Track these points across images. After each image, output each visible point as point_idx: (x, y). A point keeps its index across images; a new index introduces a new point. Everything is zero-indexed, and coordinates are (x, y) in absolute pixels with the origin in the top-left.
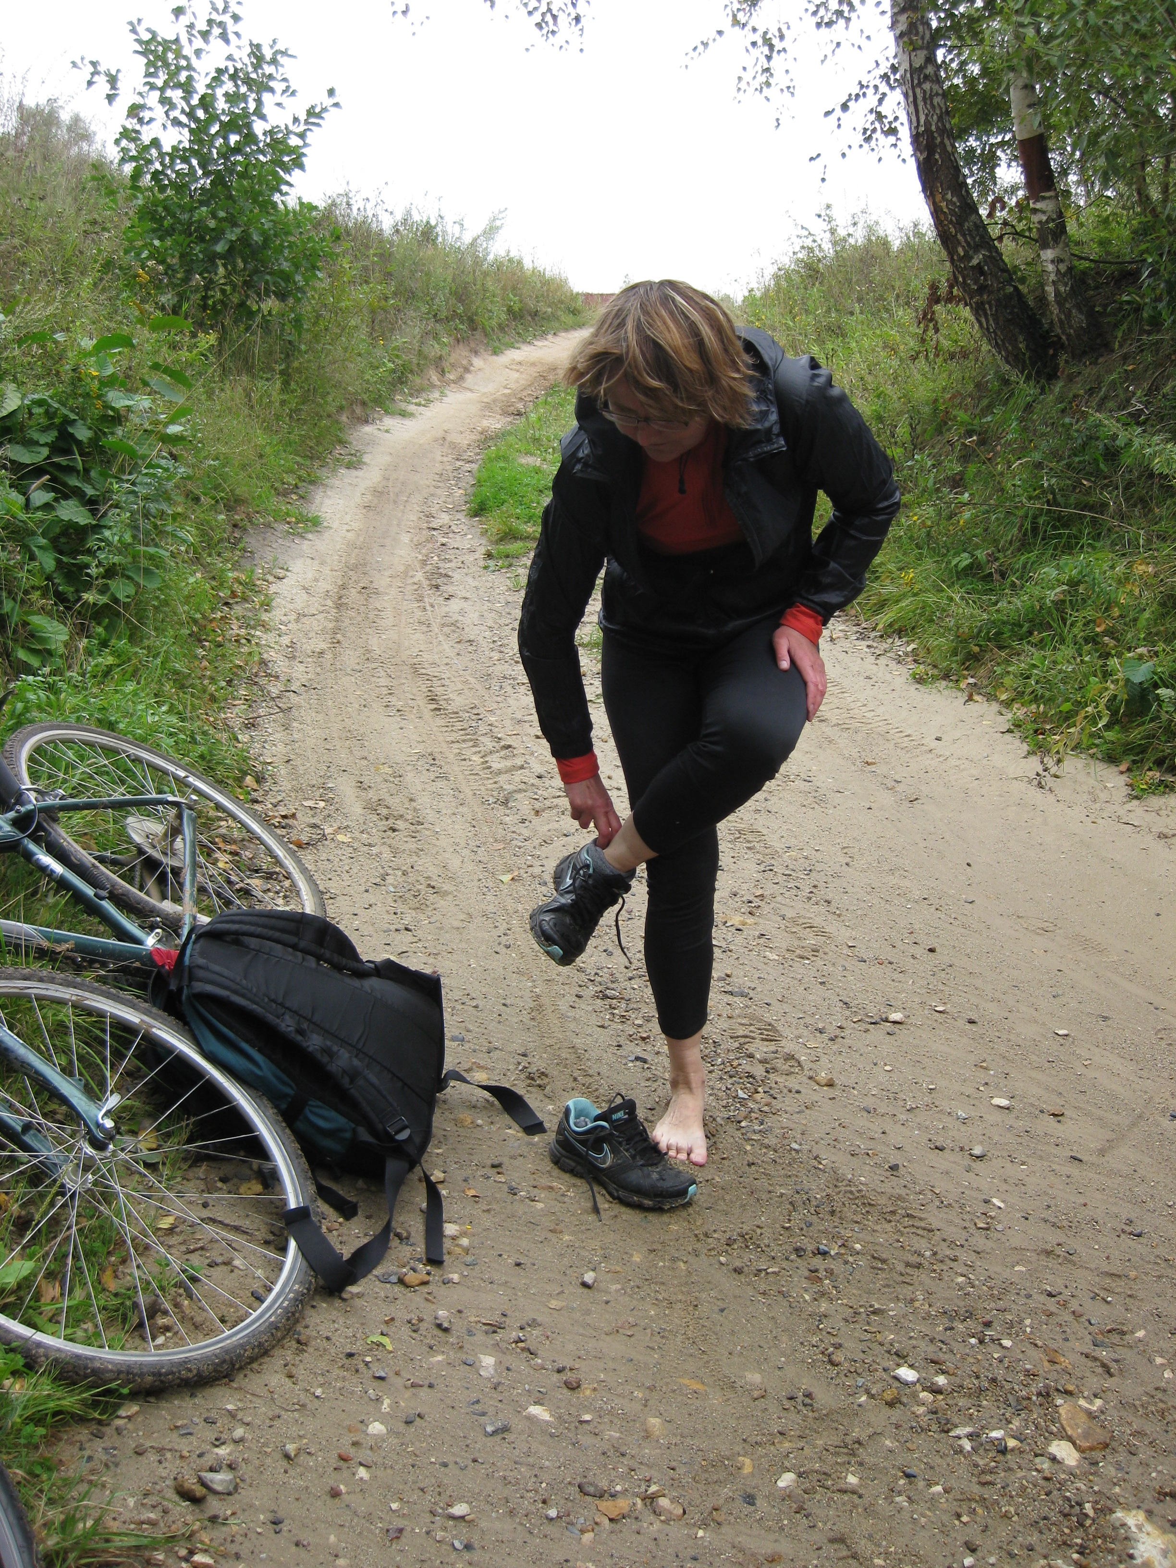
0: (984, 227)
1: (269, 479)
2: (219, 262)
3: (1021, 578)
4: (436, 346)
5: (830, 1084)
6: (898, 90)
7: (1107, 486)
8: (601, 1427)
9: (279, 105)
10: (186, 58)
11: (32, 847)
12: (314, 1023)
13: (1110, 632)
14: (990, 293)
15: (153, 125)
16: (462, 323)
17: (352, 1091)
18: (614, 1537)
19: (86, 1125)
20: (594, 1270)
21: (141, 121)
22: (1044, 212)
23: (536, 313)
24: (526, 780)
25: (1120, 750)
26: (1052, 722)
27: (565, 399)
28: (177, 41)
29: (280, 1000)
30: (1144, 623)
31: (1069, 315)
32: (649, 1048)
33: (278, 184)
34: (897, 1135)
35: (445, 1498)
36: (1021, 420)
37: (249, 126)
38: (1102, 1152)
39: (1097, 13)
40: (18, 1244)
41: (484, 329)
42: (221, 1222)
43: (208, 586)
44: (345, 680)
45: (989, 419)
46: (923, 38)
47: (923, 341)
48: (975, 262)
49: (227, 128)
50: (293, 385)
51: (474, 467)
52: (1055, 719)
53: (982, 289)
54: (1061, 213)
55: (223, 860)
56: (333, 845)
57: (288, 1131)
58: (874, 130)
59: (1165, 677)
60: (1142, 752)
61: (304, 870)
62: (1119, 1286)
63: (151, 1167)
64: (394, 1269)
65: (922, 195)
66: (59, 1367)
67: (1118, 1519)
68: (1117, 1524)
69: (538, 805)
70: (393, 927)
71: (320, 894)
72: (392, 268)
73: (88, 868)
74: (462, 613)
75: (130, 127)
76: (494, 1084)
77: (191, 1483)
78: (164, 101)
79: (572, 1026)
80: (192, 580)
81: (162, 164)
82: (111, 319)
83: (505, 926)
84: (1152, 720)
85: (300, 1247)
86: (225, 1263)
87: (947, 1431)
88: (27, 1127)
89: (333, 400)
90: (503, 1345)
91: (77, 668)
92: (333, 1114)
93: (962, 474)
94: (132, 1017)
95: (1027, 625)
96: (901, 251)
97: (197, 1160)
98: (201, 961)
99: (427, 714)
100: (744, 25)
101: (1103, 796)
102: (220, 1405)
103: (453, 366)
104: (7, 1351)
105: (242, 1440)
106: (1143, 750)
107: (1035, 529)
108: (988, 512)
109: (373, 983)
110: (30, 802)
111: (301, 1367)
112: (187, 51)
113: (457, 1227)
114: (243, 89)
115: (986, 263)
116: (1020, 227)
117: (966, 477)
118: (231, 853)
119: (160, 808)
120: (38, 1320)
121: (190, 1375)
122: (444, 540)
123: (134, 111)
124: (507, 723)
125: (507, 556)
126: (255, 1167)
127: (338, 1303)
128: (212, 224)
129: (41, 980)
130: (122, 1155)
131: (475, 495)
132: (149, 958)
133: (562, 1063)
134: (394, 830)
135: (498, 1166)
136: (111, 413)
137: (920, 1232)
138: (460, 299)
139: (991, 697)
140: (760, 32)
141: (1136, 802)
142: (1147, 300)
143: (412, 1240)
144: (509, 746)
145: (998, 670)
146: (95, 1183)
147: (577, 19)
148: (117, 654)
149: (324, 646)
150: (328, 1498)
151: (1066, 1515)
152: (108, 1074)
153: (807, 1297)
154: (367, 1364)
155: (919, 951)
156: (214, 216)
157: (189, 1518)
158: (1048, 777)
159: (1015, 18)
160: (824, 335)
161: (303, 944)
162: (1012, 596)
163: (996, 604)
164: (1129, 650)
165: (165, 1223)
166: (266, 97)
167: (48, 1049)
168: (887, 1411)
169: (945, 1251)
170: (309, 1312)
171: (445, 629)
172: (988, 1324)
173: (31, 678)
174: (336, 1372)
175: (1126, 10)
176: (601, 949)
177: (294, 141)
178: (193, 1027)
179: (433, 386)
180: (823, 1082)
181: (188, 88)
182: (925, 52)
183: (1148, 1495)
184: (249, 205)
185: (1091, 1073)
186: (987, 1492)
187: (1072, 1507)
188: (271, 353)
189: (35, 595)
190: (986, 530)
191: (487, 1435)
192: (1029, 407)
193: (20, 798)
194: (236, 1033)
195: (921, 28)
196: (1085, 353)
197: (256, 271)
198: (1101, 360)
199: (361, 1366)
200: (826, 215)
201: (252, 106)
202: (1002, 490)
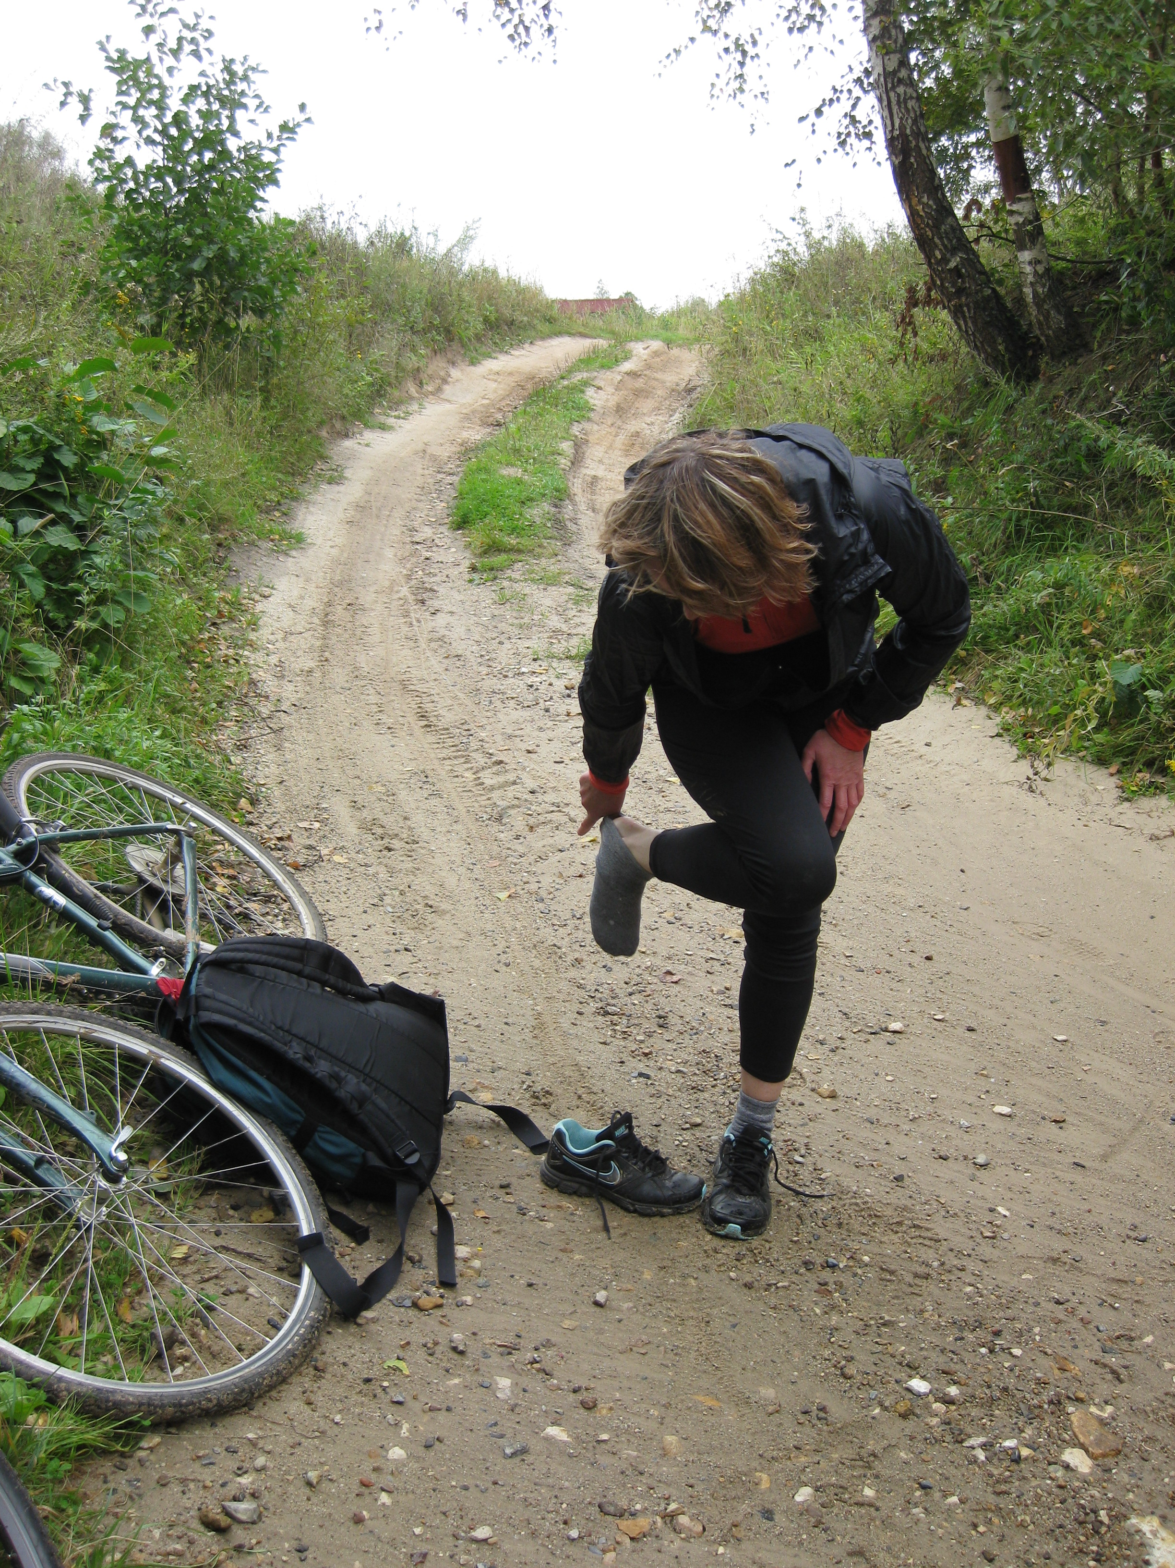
0: (961, 228)
1: (251, 497)
2: (196, 280)
3: (1006, 581)
4: (414, 358)
5: (833, 1096)
6: (872, 94)
7: (1090, 487)
8: (618, 1446)
9: (252, 121)
10: (157, 77)
11: (34, 879)
12: (321, 1050)
13: (1097, 634)
14: (968, 296)
15: (126, 143)
16: (439, 334)
17: (362, 1116)
18: (635, 1556)
19: (99, 1157)
20: (605, 1289)
21: (115, 140)
22: (1020, 214)
23: (512, 323)
24: (519, 795)
25: (1109, 752)
26: (1040, 725)
27: (544, 409)
28: (148, 59)
29: (287, 1027)
30: (1131, 625)
31: (1047, 317)
32: (651, 1063)
33: (253, 201)
34: (900, 1145)
35: (467, 1521)
36: (1001, 422)
37: (222, 142)
38: (1104, 1158)
39: (1071, 14)
40: (36, 1278)
41: (460, 339)
42: (234, 1250)
43: (194, 607)
44: (336, 699)
45: (970, 421)
46: (896, 42)
47: (902, 344)
48: (952, 264)
49: (201, 145)
50: (273, 402)
51: (455, 479)
52: (1044, 722)
53: (960, 292)
54: (1038, 214)
55: (222, 884)
56: (329, 866)
57: (298, 1158)
58: (848, 135)
59: (1153, 678)
60: (1131, 754)
61: (303, 894)
62: (1125, 1291)
63: (163, 1196)
64: (409, 1293)
65: (897, 197)
66: (81, 1401)
67: (1133, 1525)
68: (1132, 1530)
69: (532, 821)
70: (392, 948)
71: (319, 917)
72: (370, 282)
73: (90, 899)
74: (448, 627)
75: (102, 146)
76: (499, 1103)
77: (215, 1513)
78: (137, 119)
79: (575, 1043)
80: (179, 602)
81: (136, 182)
82: (90, 342)
83: (504, 944)
84: (1141, 722)
85: (314, 1273)
86: (240, 1292)
87: (961, 1442)
88: (40, 1161)
89: (314, 415)
90: (519, 1366)
91: (69, 696)
92: (343, 1139)
93: (944, 478)
94: (140, 1047)
95: (1013, 628)
96: (876, 253)
97: (207, 1188)
98: (208, 991)
99: (418, 732)
100: (715, 33)
101: (1094, 799)
102: (241, 1434)
103: (431, 377)
104: (30, 1387)
105: (263, 1469)
106: (1133, 752)
107: (1019, 532)
108: (971, 515)
109: (378, 1008)
110: (31, 834)
111: (320, 1393)
112: (159, 70)
113: (468, 1249)
114: (216, 106)
115: (964, 266)
116: (996, 229)
117: (949, 481)
118: (229, 877)
119: (159, 836)
120: (59, 1354)
121: (210, 1405)
122: (428, 554)
123: (108, 130)
124: (499, 738)
125: (492, 569)
126: (266, 1194)
127: (353, 1329)
128: (188, 241)
129: (49, 1013)
130: (136, 1187)
131: (457, 508)
132: (155, 988)
133: (566, 1081)
134: (390, 850)
135: (507, 1186)
136: (95, 437)
137: (927, 1242)
138: (436, 310)
139: (979, 701)
140: (732, 38)
141: (1126, 805)
142: (1126, 300)
143: (424, 1263)
144: (501, 762)
145: (986, 674)
146: (109, 1215)
147: (550, 30)
148: (110, 680)
149: (312, 664)
150: (351, 1524)
151: (1081, 1523)
152: (119, 1106)
153: (818, 1311)
154: (384, 1389)
155: (916, 959)
156: (190, 235)
157: (215, 1548)
158: (1039, 782)
159: (989, 21)
160: (801, 339)
161: (308, 970)
162: (998, 599)
163: (982, 607)
164: (1116, 651)
165: (179, 1253)
166: (240, 114)
167: (57, 1081)
168: (901, 1423)
169: (952, 1261)
170: (326, 1338)
171: (433, 645)
172: (997, 1334)
173: (25, 708)
174: (355, 1398)
175: (1100, 11)
176: (600, 964)
177: (268, 157)
178: (201, 1055)
179: (412, 398)
180: (826, 1094)
181: (161, 106)
182: (898, 56)
183: (1162, 1501)
184: (225, 221)
185: (1090, 1079)
186: (1002, 1502)
187: (1087, 1514)
188: (250, 370)
189: (26, 623)
190: (970, 533)
191: (506, 1457)
192: (1010, 409)
193: (20, 830)
194: (244, 1062)
195: (893, 32)
196: (1064, 353)
197: (233, 288)
198: (1080, 361)
199: (379, 1391)
200: (800, 218)
201: (225, 123)
202: (985, 493)
